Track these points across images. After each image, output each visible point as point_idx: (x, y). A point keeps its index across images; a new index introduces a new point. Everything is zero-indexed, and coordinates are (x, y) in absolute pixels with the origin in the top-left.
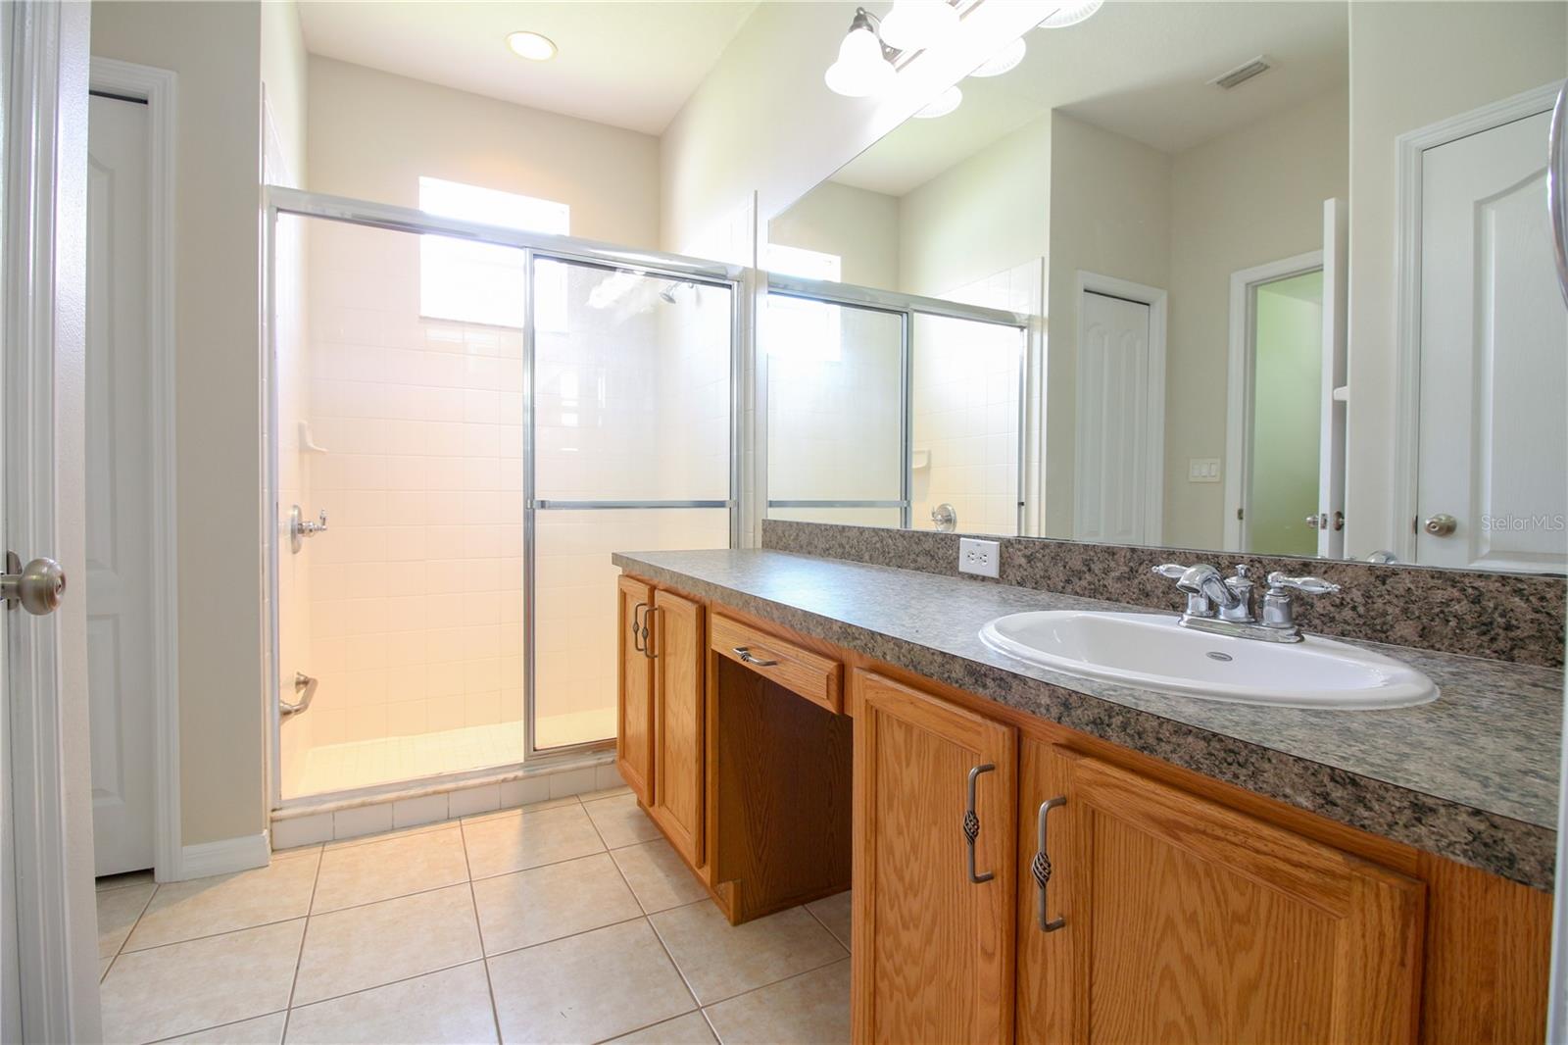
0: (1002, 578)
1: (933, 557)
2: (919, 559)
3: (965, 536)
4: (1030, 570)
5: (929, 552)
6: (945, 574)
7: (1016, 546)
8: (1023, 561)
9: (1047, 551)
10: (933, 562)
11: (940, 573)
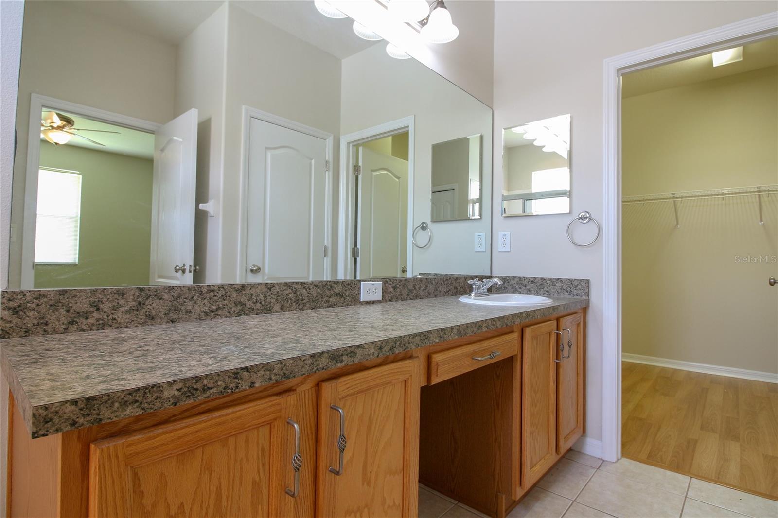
0: (384, 300)
1: (342, 296)
2: (331, 300)
3: (363, 281)
4: (394, 293)
5: (339, 293)
6: (351, 305)
7: (389, 283)
8: (392, 289)
9: (401, 283)
10: (342, 300)
11: (347, 305)
